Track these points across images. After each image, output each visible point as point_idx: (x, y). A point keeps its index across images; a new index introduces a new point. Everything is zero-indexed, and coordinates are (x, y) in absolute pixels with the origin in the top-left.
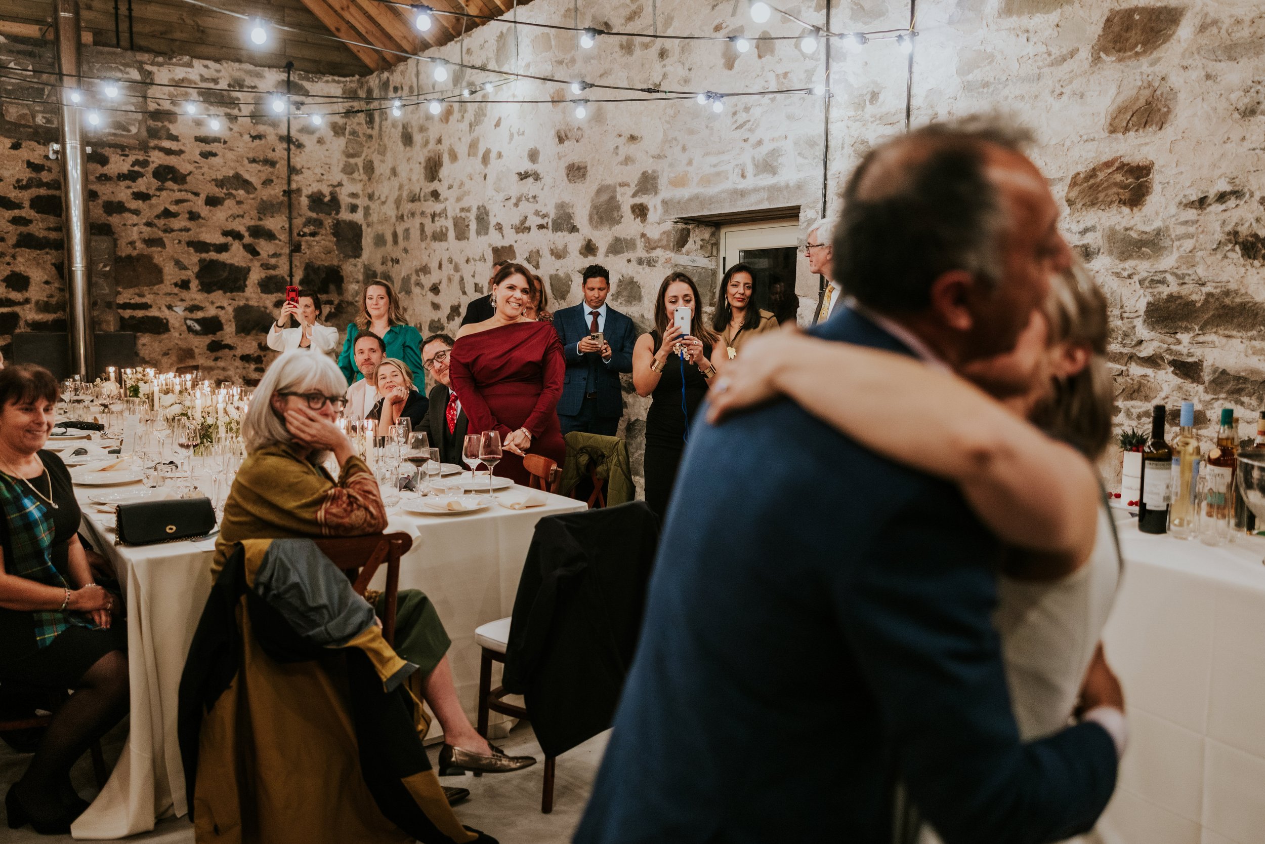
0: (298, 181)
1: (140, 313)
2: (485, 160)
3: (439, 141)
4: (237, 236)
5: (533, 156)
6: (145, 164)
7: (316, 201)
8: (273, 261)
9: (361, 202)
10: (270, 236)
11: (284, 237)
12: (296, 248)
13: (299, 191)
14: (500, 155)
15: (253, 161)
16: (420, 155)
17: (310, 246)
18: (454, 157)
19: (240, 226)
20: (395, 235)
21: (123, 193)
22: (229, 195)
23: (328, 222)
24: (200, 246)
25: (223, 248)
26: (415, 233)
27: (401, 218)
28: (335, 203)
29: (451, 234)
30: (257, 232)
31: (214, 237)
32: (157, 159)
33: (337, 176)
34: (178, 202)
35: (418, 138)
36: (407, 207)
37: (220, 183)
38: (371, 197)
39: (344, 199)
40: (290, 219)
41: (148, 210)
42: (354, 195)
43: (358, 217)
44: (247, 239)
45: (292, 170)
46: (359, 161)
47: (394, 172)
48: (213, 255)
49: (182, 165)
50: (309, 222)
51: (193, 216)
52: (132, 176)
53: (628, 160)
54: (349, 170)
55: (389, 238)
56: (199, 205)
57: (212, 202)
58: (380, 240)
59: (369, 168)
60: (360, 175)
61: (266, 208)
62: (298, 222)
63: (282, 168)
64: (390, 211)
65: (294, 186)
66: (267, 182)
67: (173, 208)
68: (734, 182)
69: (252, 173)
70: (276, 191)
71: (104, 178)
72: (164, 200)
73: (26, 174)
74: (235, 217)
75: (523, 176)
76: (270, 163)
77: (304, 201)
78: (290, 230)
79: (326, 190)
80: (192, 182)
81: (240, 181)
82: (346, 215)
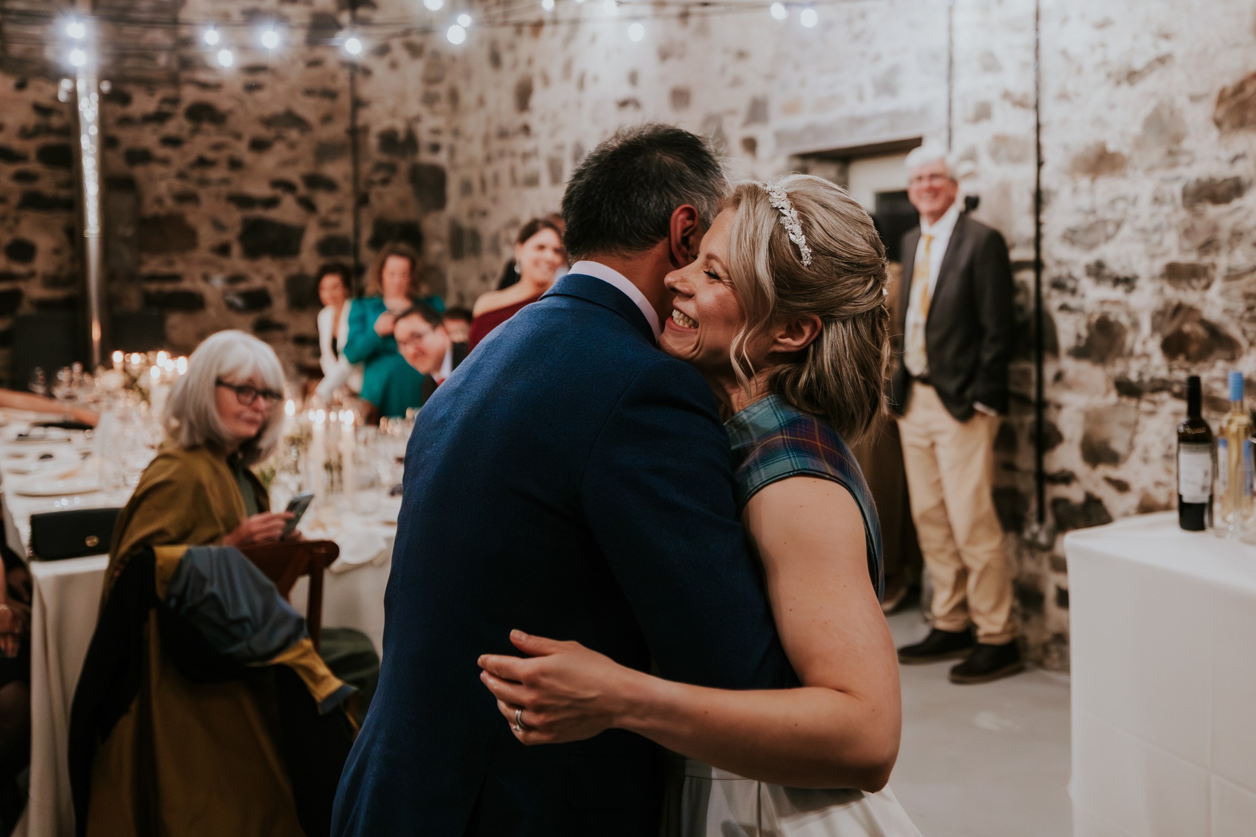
0: (365, 116)
1: (169, 287)
2: (581, 85)
3: (530, 62)
4: (289, 187)
5: (633, 78)
6: (175, 101)
7: (389, 140)
8: (334, 218)
9: (445, 140)
10: (330, 186)
11: (346, 187)
12: (362, 200)
13: (366, 130)
14: (596, 79)
15: (309, 93)
16: (509, 79)
17: (380, 196)
18: (546, 81)
19: (293, 175)
20: (483, 182)
21: (149, 138)
22: (280, 137)
23: (404, 166)
24: (243, 201)
25: (272, 203)
26: (505, 178)
27: (489, 159)
28: (410, 143)
29: (545, 178)
30: (316, 181)
31: (260, 189)
32: (190, 95)
33: (414, 107)
34: (218, 147)
35: (507, 58)
36: (497, 145)
37: (269, 122)
38: (456, 133)
39: (424, 136)
40: (356, 163)
41: (179, 159)
42: (436, 132)
43: (442, 158)
44: (302, 190)
45: (358, 104)
46: (442, 89)
47: (481, 102)
48: (259, 212)
49: (222, 102)
50: (379, 166)
51: (235, 164)
52: (160, 117)
53: (736, 82)
54: (429, 100)
55: (476, 184)
56: (241, 150)
57: (259, 146)
58: (466, 188)
59: (454, 97)
60: (443, 105)
61: (325, 152)
62: (366, 167)
63: (345, 101)
64: (476, 150)
65: (360, 122)
66: (327, 119)
67: (210, 155)
68: (851, 107)
69: (308, 109)
70: (337, 130)
71: (126, 121)
72: (199, 145)
73: (31, 119)
74: (285, 163)
75: (624, 104)
76: (330, 94)
77: (373, 141)
78: (356, 178)
79: (400, 126)
80: (233, 123)
81: (292, 119)
82: (425, 157)
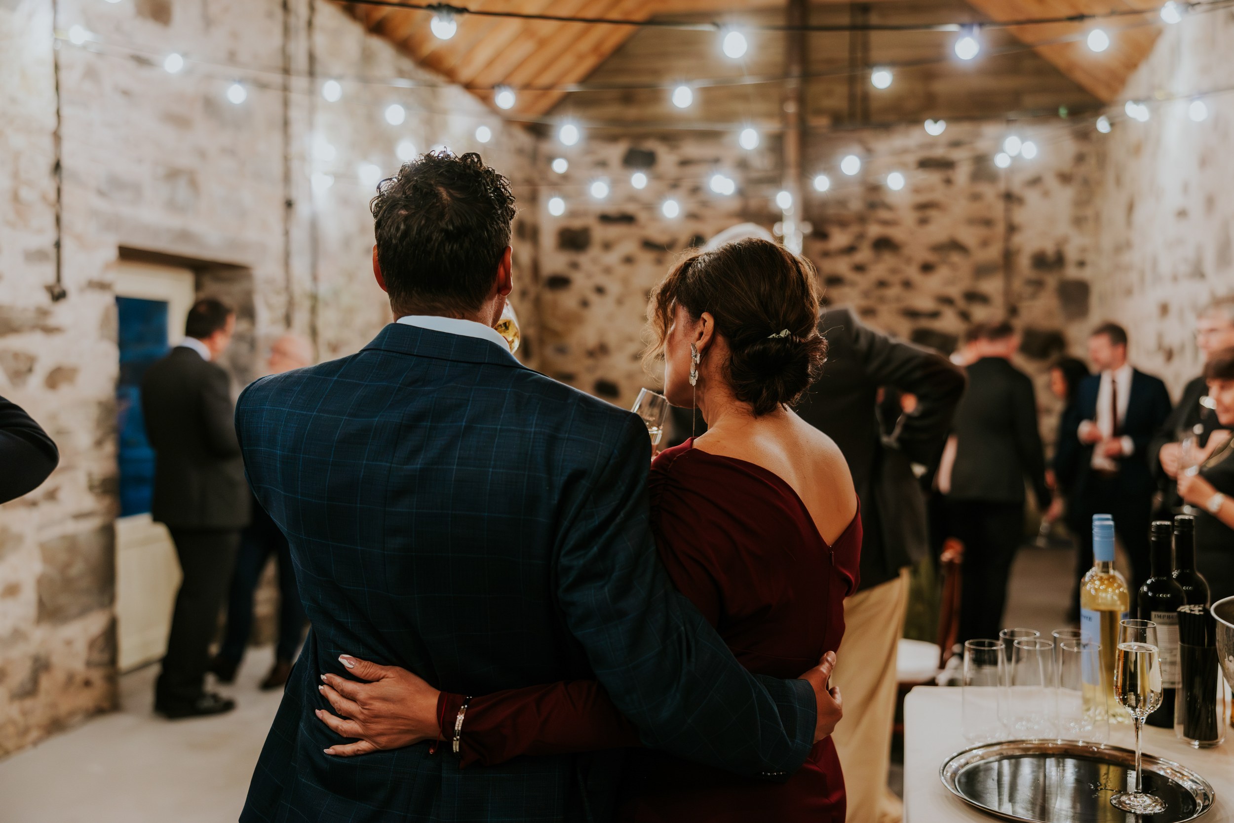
4: (947, 301)
6: (861, 236)
7: (1040, 260)
9: (1090, 256)
10: (984, 299)
11: (999, 300)
12: (1013, 312)
13: (1018, 252)
15: (971, 222)
17: (1030, 308)
19: (954, 292)
21: (841, 266)
22: (943, 261)
23: (1052, 281)
24: (912, 314)
25: (935, 315)
28: (1059, 261)
30: (973, 297)
31: (924, 302)
32: (874, 231)
33: (1063, 228)
34: (893, 271)
37: (936, 248)
38: (1097, 249)
39: (1072, 253)
40: (1008, 281)
41: (864, 281)
42: (1083, 250)
43: (1086, 274)
44: (961, 304)
45: (1012, 228)
46: (1089, 211)
48: (925, 323)
49: (896, 234)
50: (1029, 282)
51: (907, 284)
52: (850, 250)
54: (1078, 221)
56: (912, 272)
57: (927, 268)
59: (1098, 217)
60: (1088, 226)
61: (982, 271)
62: (1017, 284)
63: (1000, 227)
65: (1013, 245)
66: (985, 243)
67: (888, 278)
69: (969, 236)
70: (993, 253)
71: (826, 254)
72: (880, 269)
74: (948, 282)
76: (987, 223)
77: (1024, 263)
78: (1007, 292)
79: (1049, 248)
80: (907, 251)
81: (955, 246)
82: (1072, 273)
